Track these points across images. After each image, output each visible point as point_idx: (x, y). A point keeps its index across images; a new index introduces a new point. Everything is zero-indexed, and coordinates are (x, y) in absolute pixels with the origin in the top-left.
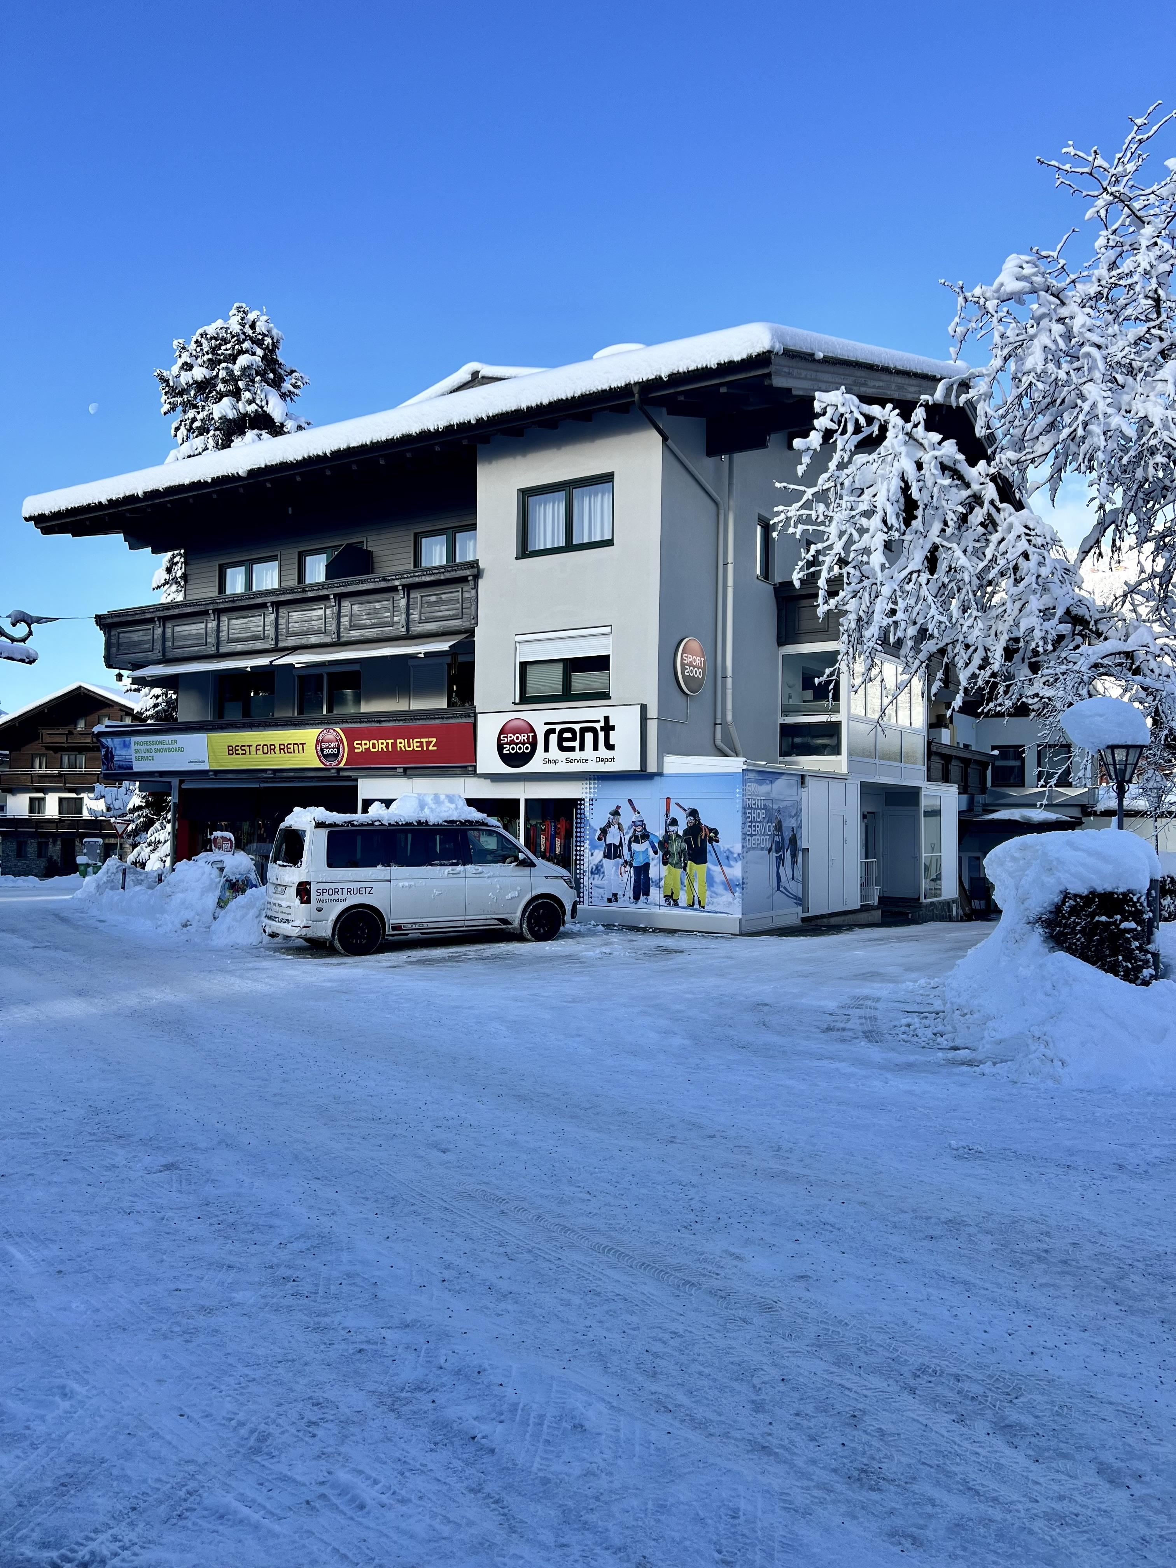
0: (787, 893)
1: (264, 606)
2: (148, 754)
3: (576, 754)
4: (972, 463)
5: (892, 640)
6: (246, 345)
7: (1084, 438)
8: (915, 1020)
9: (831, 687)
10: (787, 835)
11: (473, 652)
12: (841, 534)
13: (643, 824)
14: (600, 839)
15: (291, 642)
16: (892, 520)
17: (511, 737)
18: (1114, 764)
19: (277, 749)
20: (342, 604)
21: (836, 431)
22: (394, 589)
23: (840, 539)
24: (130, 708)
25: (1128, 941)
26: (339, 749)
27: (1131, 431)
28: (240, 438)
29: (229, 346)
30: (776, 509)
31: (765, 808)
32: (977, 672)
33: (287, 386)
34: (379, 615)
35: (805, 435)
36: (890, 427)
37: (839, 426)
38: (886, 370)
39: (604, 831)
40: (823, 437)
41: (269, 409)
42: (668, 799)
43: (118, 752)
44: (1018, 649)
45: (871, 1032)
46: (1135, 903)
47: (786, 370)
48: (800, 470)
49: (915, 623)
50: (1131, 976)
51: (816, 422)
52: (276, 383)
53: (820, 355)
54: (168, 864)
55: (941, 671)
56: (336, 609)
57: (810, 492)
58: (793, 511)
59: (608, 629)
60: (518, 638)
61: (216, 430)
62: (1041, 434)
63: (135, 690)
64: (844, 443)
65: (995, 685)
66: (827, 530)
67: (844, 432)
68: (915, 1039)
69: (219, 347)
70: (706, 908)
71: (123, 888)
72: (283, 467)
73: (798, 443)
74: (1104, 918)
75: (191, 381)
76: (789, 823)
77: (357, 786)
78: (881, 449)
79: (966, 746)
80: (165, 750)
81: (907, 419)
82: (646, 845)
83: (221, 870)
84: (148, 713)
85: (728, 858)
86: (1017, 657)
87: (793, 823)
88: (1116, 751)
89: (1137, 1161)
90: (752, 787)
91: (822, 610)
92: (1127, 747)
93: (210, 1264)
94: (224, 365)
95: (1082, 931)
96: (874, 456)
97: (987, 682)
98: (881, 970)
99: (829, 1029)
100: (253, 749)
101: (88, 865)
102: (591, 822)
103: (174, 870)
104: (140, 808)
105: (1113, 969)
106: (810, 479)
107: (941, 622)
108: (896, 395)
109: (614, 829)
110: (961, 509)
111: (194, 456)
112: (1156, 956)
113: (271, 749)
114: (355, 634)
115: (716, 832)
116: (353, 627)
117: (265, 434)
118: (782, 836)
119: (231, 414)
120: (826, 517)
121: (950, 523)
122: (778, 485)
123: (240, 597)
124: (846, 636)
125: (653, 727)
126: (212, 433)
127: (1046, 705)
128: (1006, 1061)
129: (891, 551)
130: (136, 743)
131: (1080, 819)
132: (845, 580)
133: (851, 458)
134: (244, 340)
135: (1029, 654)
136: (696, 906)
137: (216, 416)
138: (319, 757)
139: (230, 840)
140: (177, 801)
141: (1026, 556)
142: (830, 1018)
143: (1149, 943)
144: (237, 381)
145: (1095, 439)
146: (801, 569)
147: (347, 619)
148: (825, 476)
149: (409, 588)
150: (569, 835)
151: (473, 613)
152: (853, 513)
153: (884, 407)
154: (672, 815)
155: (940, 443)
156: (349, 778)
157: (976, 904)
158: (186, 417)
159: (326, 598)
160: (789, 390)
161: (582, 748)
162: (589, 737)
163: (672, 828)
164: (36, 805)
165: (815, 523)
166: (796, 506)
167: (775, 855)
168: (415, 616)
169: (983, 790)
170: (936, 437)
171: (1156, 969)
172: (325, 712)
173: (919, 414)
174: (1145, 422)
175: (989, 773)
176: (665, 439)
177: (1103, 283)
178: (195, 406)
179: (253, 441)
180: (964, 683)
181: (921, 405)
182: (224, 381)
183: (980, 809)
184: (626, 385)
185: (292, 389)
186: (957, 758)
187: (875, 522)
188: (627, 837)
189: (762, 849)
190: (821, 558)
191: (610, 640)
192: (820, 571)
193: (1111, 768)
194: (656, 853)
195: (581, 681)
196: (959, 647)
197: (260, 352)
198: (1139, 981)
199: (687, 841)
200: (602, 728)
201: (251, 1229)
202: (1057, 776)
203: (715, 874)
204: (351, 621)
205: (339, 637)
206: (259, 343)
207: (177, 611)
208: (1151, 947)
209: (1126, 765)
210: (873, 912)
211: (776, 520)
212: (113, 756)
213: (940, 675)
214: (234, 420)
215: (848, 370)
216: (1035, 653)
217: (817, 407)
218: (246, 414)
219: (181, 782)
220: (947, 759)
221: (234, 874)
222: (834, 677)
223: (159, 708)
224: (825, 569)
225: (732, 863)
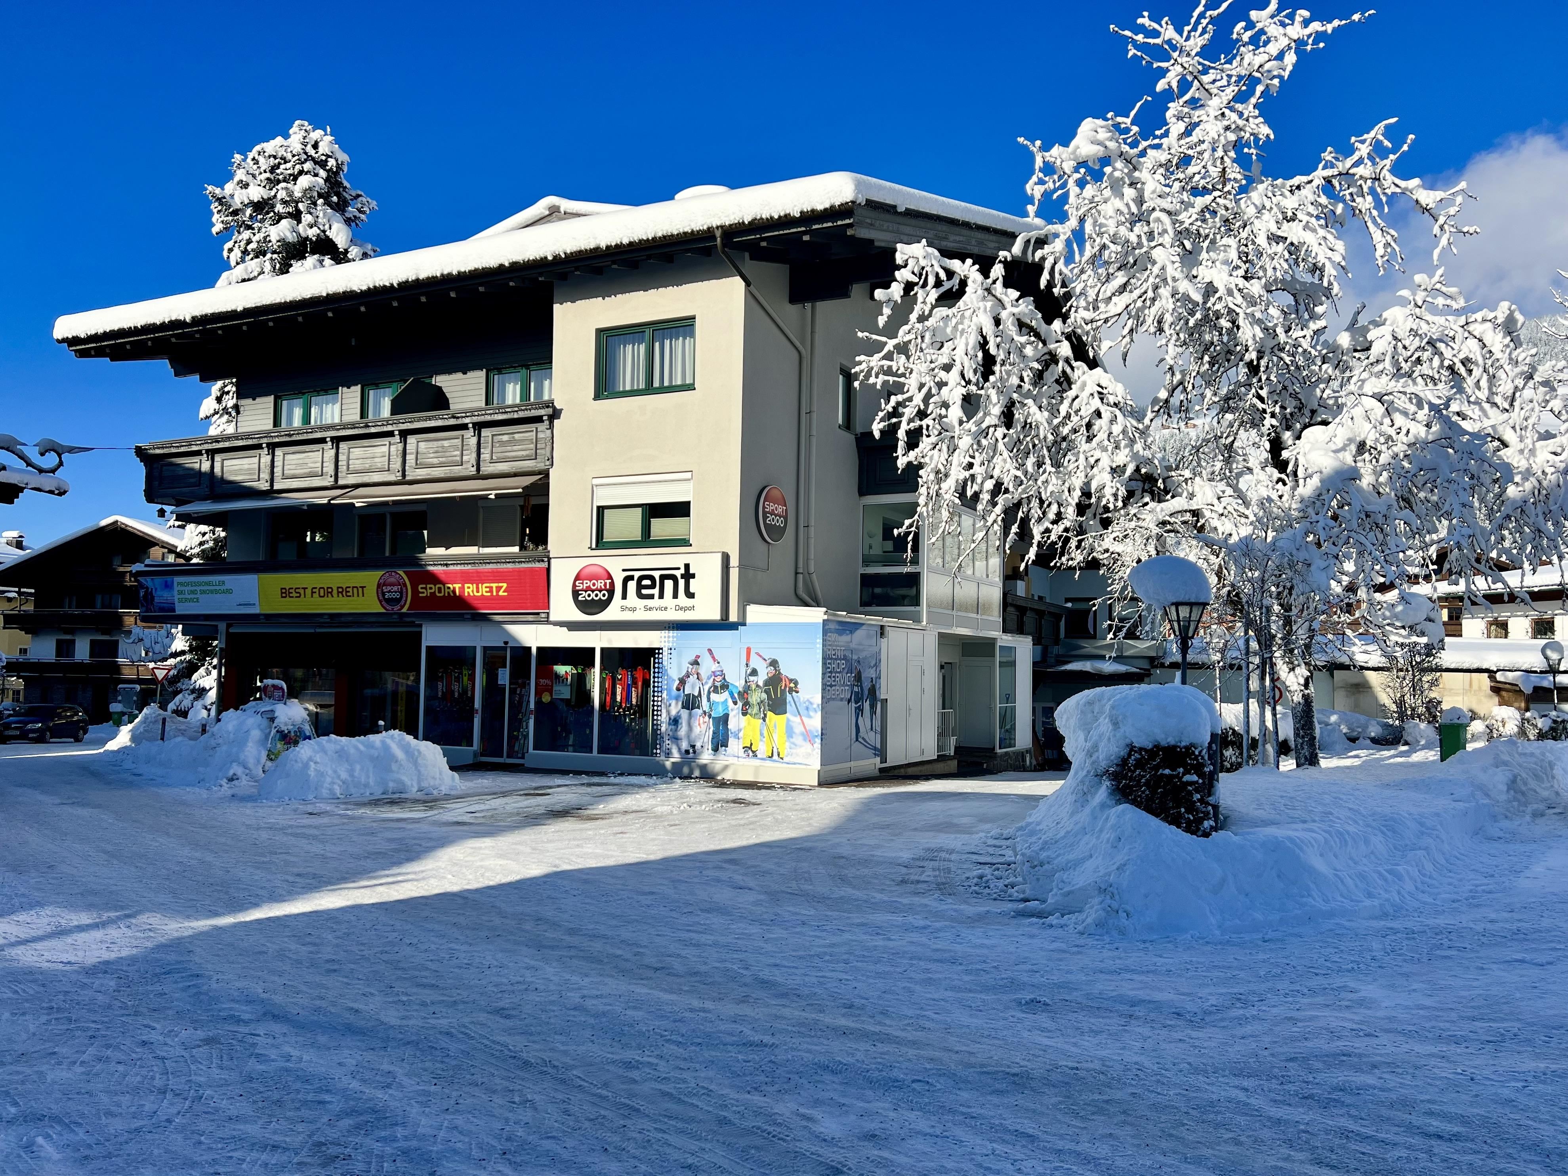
0: (866, 744)
1: (322, 441)
2: (192, 596)
3: (656, 602)
4: (1049, 321)
5: (969, 493)
6: (308, 166)
7: (1154, 300)
8: (987, 870)
9: (910, 538)
10: (867, 685)
11: (547, 494)
12: (921, 386)
13: (723, 674)
14: (678, 689)
15: (352, 480)
16: (969, 375)
17: (587, 583)
18: (1178, 621)
19: (335, 592)
20: (408, 441)
21: (917, 284)
22: (464, 427)
23: (920, 390)
24: (173, 546)
25: (1190, 794)
26: (401, 593)
27: (1198, 297)
28: (300, 263)
29: (288, 165)
30: (857, 359)
31: (845, 658)
32: (1050, 526)
33: (351, 211)
34: (448, 454)
35: (887, 286)
36: (969, 282)
37: (920, 278)
38: (966, 225)
39: (682, 682)
40: (904, 289)
41: (331, 234)
42: (749, 650)
43: (159, 593)
44: (1090, 505)
45: (944, 884)
46: (1196, 757)
47: (868, 221)
48: (882, 321)
49: (992, 477)
50: (1193, 828)
51: (897, 273)
52: (340, 207)
53: (901, 209)
54: (213, 712)
55: (1016, 525)
56: (401, 446)
57: (891, 344)
58: (875, 361)
59: (688, 475)
60: (596, 481)
61: (274, 252)
62: (1114, 294)
63: (179, 527)
64: (928, 296)
65: (1067, 540)
66: (906, 381)
67: (925, 285)
68: (987, 891)
69: (278, 166)
70: (786, 760)
71: (162, 739)
72: (349, 296)
73: (879, 294)
74: (1167, 771)
75: (246, 201)
76: (868, 673)
77: (421, 633)
78: (961, 303)
79: (1040, 598)
80: (212, 592)
81: (986, 275)
82: (726, 695)
83: (272, 720)
84: (194, 551)
85: (807, 709)
86: (1089, 513)
87: (872, 673)
88: (1180, 608)
89: (1196, 1010)
90: (833, 636)
91: (901, 462)
92: (1191, 605)
93: (253, 1144)
94: (283, 185)
95: (1147, 784)
96: (954, 310)
97: (1060, 537)
98: (955, 821)
99: (903, 882)
100: (308, 592)
101: (124, 714)
102: (669, 671)
103: (219, 720)
104: (183, 653)
105: (1175, 821)
106: (891, 331)
107: (1016, 477)
108: (976, 250)
109: (692, 679)
110: (1036, 365)
111: (249, 280)
112: (1216, 807)
113: (329, 592)
114: (422, 473)
115: (796, 683)
116: (418, 465)
117: (327, 261)
118: (861, 686)
119: (291, 238)
120: (906, 369)
121: (1026, 379)
122: (860, 334)
123: (298, 431)
124: (925, 488)
125: (734, 574)
126: (269, 256)
127: (1115, 561)
128: (1074, 913)
129: (970, 404)
130: (179, 584)
131: (1149, 670)
132: (925, 432)
133: (931, 311)
134: (306, 160)
135: (1101, 510)
136: (775, 757)
137: (274, 238)
138: (380, 601)
139: (282, 688)
140: (224, 646)
141: (1098, 414)
142: (904, 870)
143: (1210, 795)
144: (297, 202)
145: (1164, 301)
146: (882, 420)
147: (413, 456)
148: (906, 328)
149: (479, 426)
150: (646, 684)
151: (548, 454)
152: (933, 365)
153: (964, 262)
154: (752, 665)
155: (1017, 300)
156: (412, 624)
157: (1049, 754)
158: (240, 238)
159: (390, 434)
160: (871, 241)
161: (661, 596)
162: (669, 584)
163: (751, 678)
164: (65, 648)
165: (896, 375)
166: (878, 356)
167: (854, 705)
168: (485, 455)
169: (1057, 641)
170: (1014, 294)
171: (1216, 821)
172: (387, 554)
173: (998, 271)
174: (1210, 290)
175: (1062, 623)
176: (748, 284)
177: (1173, 151)
178: (249, 227)
179: (315, 267)
180: (1037, 537)
181: (1000, 262)
182: (284, 202)
183: (1053, 660)
184: (709, 228)
185: (357, 214)
186: (1032, 609)
187: (953, 377)
188: (706, 688)
189: (842, 700)
190: (901, 410)
191: (690, 485)
192: (900, 422)
193: (1176, 625)
194: (735, 703)
195: (661, 527)
196: (1035, 503)
197: (323, 173)
198: (1200, 833)
199: (767, 692)
200: (682, 576)
201: (298, 1105)
202: (1125, 630)
203: (793, 725)
204: (417, 459)
205: (404, 475)
206: (323, 164)
207: (227, 444)
208: (1211, 799)
209: (1189, 622)
210: (949, 762)
211: (857, 369)
212: (153, 598)
213: (1015, 529)
214: (294, 245)
215: (929, 224)
216: (1106, 509)
217: (899, 259)
218: (307, 238)
219: (229, 626)
220: (1022, 610)
221: (286, 724)
222: (913, 529)
223: (206, 546)
224: (904, 420)
225: (812, 714)
